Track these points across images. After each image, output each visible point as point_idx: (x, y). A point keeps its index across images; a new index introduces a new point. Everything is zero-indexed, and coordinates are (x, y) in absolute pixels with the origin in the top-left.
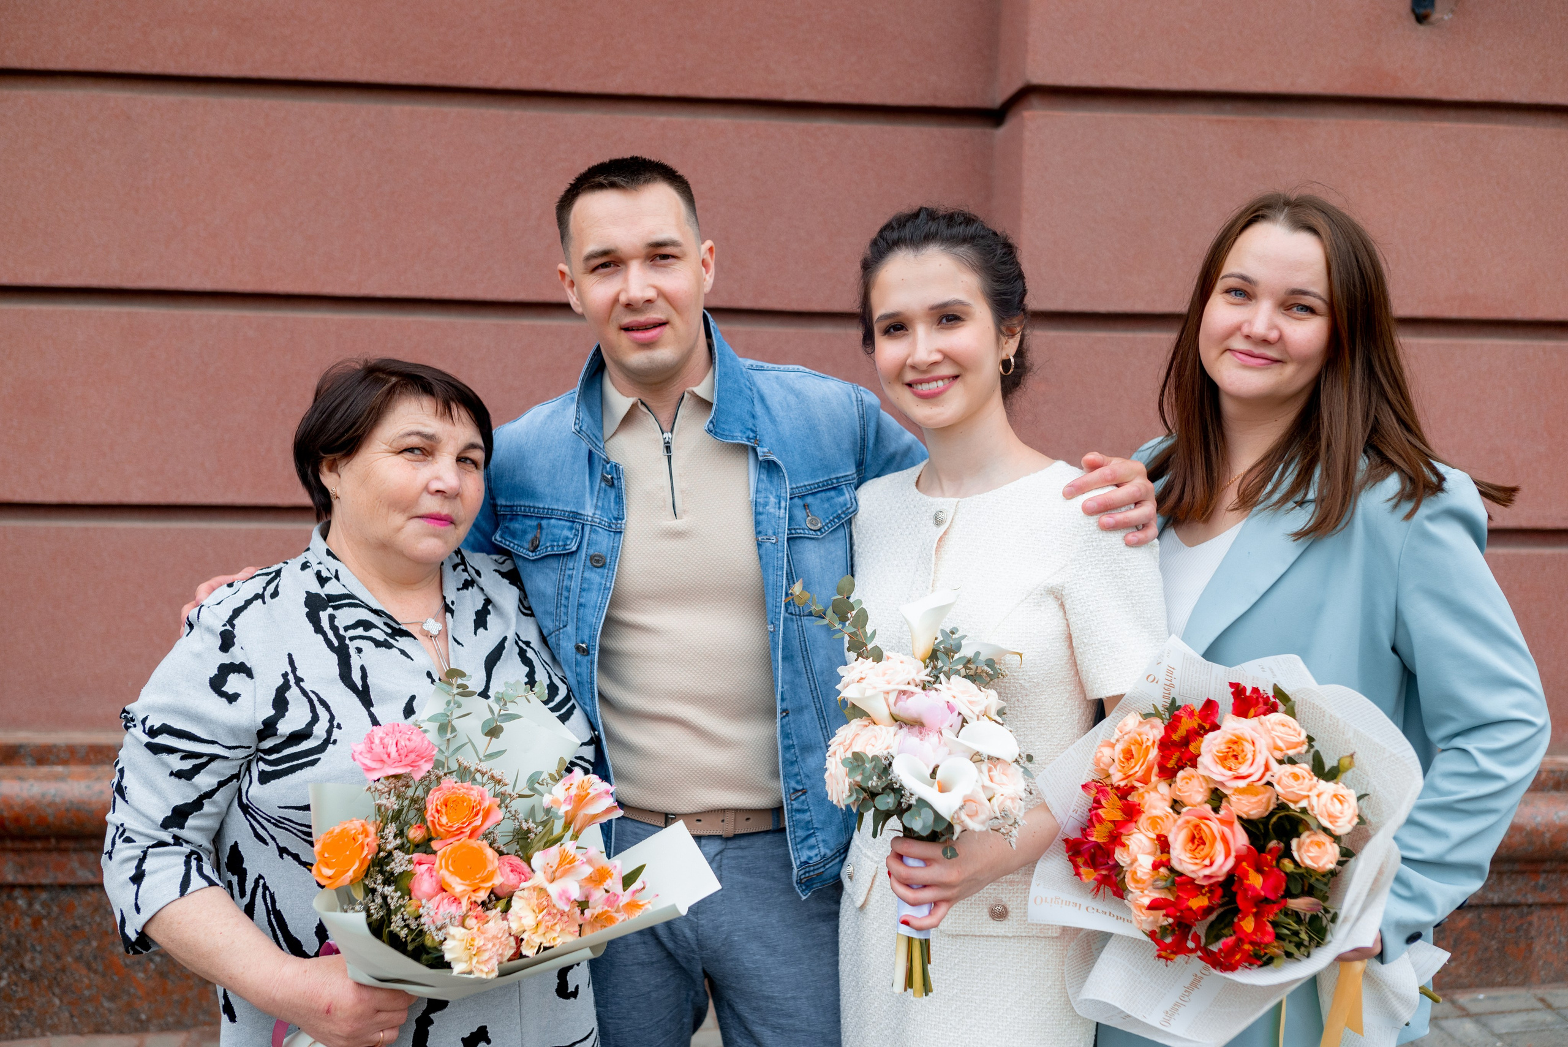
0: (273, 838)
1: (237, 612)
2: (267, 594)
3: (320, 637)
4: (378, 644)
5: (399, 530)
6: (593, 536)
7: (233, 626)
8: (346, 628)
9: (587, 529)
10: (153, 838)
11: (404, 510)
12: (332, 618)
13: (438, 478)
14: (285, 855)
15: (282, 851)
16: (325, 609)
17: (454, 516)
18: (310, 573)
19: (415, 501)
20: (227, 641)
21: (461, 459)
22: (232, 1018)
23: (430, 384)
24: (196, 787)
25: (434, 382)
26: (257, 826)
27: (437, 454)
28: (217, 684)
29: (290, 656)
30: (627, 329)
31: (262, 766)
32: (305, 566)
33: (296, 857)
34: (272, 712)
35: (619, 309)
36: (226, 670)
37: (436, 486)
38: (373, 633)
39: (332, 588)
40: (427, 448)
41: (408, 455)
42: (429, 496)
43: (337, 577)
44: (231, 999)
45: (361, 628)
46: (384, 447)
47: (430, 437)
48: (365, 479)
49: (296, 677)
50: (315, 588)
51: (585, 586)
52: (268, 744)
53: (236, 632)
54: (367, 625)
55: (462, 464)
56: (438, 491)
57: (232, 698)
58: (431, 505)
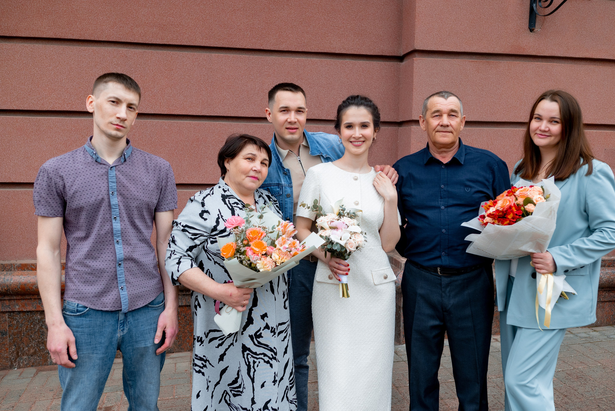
0: (213, 259)
1: (204, 198)
2: (211, 194)
3: (226, 205)
4: (240, 209)
5: (244, 179)
6: (285, 189)
7: (204, 201)
8: (233, 204)
9: (284, 188)
10: (183, 254)
11: (245, 174)
12: (229, 201)
13: (255, 167)
14: (216, 264)
15: (215, 262)
16: (227, 199)
17: (259, 178)
18: (221, 189)
19: (249, 172)
20: (203, 205)
21: (262, 163)
22: (200, 307)
23: (256, 141)
24: (195, 243)
25: (257, 141)
26: (208, 255)
27: (256, 160)
28: (201, 215)
29: (219, 210)
30: (287, 128)
31: (211, 239)
32: (219, 187)
33: (219, 264)
34: (216, 224)
35: (286, 123)
36: (204, 212)
37: (254, 169)
38: (239, 206)
39: (227, 193)
40: (253, 158)
41: (248, 160)
42: (252, 171)
43: (228, 190)
44: (200, 302)
45: (236, 204)
46: (242, 157)
47: (254, 155)
48: (236, 165)
49: (221, 215)
50: (223, 193)
51: (286, 203)
52: (214, 233)
53: (205, 202)
54: (237, 204)
55: (262, 164)
56: (255, 170)
57: (205, 219)
58: (252, 174)
